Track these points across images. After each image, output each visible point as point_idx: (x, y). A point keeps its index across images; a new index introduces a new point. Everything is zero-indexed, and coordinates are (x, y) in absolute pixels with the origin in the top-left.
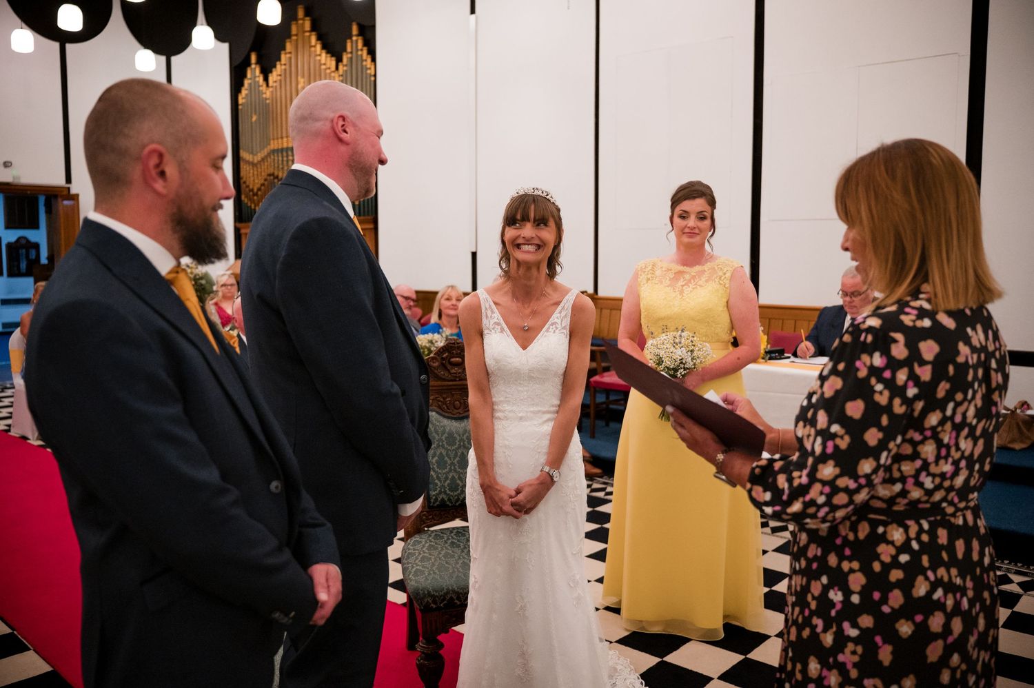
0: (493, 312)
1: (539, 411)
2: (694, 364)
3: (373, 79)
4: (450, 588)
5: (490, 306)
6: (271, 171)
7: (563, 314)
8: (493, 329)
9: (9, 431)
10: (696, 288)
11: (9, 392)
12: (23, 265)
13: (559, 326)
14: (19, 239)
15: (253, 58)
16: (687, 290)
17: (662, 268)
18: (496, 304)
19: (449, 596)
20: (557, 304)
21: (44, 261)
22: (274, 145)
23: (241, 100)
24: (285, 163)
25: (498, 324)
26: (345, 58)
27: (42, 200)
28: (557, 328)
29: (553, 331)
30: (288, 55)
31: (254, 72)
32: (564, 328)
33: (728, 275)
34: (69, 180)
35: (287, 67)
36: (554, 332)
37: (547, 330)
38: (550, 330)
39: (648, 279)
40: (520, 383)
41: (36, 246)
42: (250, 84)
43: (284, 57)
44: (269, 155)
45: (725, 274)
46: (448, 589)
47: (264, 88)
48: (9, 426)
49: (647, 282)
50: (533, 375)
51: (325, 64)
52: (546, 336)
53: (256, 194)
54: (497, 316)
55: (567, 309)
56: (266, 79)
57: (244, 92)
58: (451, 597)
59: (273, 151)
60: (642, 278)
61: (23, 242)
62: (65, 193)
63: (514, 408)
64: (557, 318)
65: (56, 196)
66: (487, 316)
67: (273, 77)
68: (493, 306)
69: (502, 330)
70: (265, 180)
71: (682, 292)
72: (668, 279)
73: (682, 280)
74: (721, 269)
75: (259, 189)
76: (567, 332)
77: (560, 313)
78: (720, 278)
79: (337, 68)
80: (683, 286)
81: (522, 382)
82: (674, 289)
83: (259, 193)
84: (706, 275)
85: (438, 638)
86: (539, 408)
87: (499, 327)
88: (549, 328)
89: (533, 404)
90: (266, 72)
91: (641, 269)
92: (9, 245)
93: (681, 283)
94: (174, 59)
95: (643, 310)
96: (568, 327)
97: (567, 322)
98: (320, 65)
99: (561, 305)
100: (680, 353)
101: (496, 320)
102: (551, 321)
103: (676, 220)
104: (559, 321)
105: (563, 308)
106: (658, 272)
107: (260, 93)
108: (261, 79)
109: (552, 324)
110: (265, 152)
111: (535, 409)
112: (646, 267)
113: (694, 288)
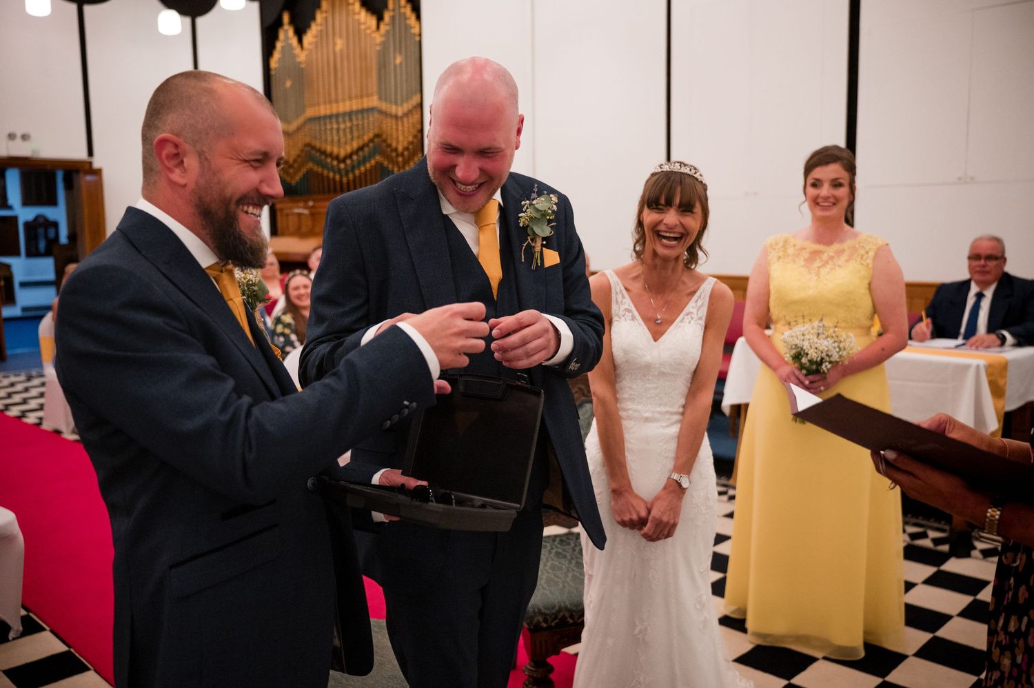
0: (623, 297)
1: (667, 412)
2: (840, 356)
3: (417, 39)
4: (563, 605)
5: (621, 291)
6: (308, 140)
7: (700, 303)
8: (624, 316)
9: (40, 424)
10: (834, 268)
11: (36, 382)
12: (42, 245)
13: (695, 316)
14: (37, 218)
15: (286, 18)
16: (823, 271)
17: (794, 246)
18: (627, 289)
19: (562, 614)
20: (694, 293)
21: (63, 239)
22: (310, 112)
23: (274, 63)
24: (323, 132)
25: (629, 311)
26: (387, 16)
27: (60, 176)
28: (692, 318)
29: (687, 321)
30: (324, 15)
31: (287, 33)
32: (700, 318)
33: (872, 254)
34: (91, 153)
35: (324, 28)
36: (690, 322)
37: (682, 321)
38: (685, 320)
39: (779, 257)
40: (648, 380)
41: (55, 225)
42: (282, 47)
43: (319, 17)
44: (305, 123)
45: (867, 253)
46: (560, 607)
47: (297, 50)
48: (41, 419)
49: (778, 260)
50: (663, 370)
51: (364, 24)
52: (680, 327)
53: (291, 166)
54: (627, 303)
55: (704, 298)
56: (300, 41)
57: (277, 55)
58: (564, 616)
59: (311, 120)
60: (773, 255)
61: (41, 220)
62: (87, 167)
63: (639, 407)
64: (693, 307)
65: (77, 171)
66: (617, 302)
67: (308, 38)
68: (625, 292)
69: (633, 318)
70: (302, 151)
71: (818, 274)
72: (802, 259)
73: (818, 261)
74: (863, 247)
75: (295, 161)
76: (702, 323)
77: (696, 302)
78: (862, 258)
79: (378, 27)
80: (819, 267)
81: (651, 378)
82: (809, 270)
83: (296, 165)
84: (847, 253)
85: (548, 660)
86: (667, 409)
87: (630, 314)
88: (684, 318)
89: (661, 404)
90: (300, 33)
91: (771, 246)
92: (28, 225)
93: (817, 263)
94: (200, 21)
95: (772, 292)
96: (704, 318)
97: (704, 312)
98: (360, 24)
99: (696, 294)
100: (825, 344)
101: (626, 306)
102: (686, 310)
103: (811, 190)
104: (694, 311)
105: (700, 297)
106: (791, 251)
107: (294, 56)
108: (294, 41)
109: (688, 314)
110: (301, 120)
111: (663, 409)
112: (777, 244)
113: (831, 269)
